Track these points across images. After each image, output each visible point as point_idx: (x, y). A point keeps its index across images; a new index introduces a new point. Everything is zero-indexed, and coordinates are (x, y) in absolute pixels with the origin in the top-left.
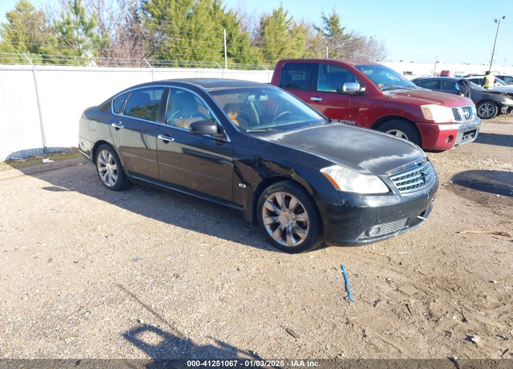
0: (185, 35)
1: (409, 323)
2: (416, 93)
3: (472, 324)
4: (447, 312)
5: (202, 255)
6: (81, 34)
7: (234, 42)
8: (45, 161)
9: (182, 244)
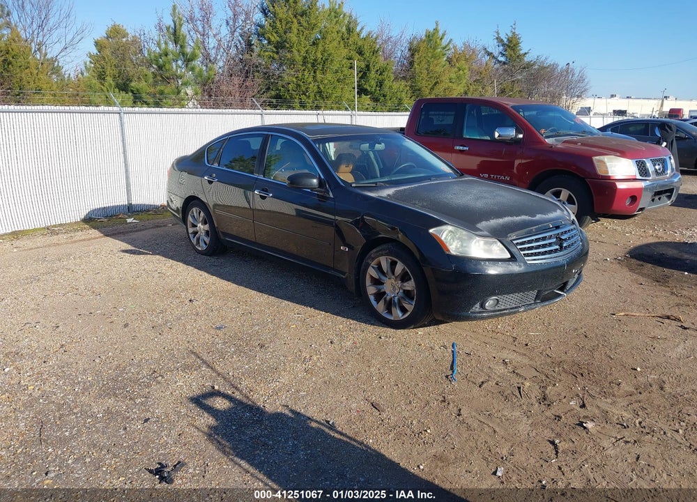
0: (309, 65)
1: (516, 405)
2: (590, 140)
3: (591, 410)
4: (565, 397)
5: (294, 326)
6: (180, 67)
7: (373, 74)
8: (129, 220)
9: (273, 314)
